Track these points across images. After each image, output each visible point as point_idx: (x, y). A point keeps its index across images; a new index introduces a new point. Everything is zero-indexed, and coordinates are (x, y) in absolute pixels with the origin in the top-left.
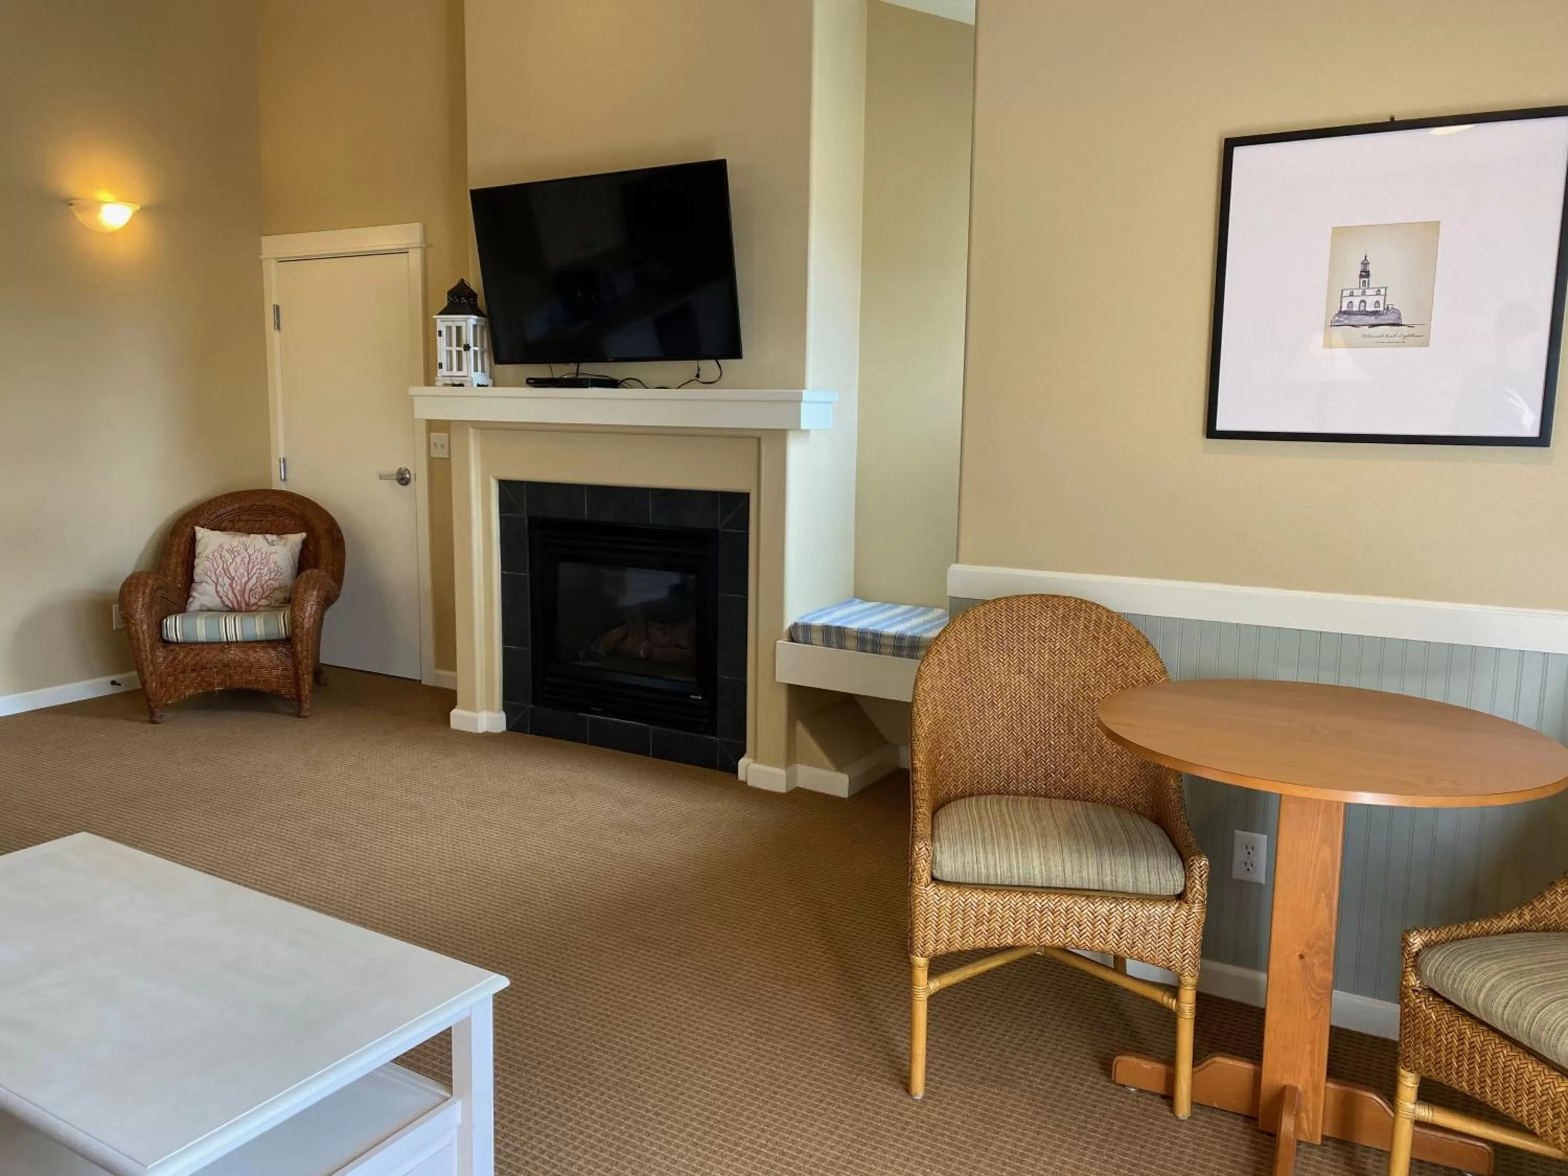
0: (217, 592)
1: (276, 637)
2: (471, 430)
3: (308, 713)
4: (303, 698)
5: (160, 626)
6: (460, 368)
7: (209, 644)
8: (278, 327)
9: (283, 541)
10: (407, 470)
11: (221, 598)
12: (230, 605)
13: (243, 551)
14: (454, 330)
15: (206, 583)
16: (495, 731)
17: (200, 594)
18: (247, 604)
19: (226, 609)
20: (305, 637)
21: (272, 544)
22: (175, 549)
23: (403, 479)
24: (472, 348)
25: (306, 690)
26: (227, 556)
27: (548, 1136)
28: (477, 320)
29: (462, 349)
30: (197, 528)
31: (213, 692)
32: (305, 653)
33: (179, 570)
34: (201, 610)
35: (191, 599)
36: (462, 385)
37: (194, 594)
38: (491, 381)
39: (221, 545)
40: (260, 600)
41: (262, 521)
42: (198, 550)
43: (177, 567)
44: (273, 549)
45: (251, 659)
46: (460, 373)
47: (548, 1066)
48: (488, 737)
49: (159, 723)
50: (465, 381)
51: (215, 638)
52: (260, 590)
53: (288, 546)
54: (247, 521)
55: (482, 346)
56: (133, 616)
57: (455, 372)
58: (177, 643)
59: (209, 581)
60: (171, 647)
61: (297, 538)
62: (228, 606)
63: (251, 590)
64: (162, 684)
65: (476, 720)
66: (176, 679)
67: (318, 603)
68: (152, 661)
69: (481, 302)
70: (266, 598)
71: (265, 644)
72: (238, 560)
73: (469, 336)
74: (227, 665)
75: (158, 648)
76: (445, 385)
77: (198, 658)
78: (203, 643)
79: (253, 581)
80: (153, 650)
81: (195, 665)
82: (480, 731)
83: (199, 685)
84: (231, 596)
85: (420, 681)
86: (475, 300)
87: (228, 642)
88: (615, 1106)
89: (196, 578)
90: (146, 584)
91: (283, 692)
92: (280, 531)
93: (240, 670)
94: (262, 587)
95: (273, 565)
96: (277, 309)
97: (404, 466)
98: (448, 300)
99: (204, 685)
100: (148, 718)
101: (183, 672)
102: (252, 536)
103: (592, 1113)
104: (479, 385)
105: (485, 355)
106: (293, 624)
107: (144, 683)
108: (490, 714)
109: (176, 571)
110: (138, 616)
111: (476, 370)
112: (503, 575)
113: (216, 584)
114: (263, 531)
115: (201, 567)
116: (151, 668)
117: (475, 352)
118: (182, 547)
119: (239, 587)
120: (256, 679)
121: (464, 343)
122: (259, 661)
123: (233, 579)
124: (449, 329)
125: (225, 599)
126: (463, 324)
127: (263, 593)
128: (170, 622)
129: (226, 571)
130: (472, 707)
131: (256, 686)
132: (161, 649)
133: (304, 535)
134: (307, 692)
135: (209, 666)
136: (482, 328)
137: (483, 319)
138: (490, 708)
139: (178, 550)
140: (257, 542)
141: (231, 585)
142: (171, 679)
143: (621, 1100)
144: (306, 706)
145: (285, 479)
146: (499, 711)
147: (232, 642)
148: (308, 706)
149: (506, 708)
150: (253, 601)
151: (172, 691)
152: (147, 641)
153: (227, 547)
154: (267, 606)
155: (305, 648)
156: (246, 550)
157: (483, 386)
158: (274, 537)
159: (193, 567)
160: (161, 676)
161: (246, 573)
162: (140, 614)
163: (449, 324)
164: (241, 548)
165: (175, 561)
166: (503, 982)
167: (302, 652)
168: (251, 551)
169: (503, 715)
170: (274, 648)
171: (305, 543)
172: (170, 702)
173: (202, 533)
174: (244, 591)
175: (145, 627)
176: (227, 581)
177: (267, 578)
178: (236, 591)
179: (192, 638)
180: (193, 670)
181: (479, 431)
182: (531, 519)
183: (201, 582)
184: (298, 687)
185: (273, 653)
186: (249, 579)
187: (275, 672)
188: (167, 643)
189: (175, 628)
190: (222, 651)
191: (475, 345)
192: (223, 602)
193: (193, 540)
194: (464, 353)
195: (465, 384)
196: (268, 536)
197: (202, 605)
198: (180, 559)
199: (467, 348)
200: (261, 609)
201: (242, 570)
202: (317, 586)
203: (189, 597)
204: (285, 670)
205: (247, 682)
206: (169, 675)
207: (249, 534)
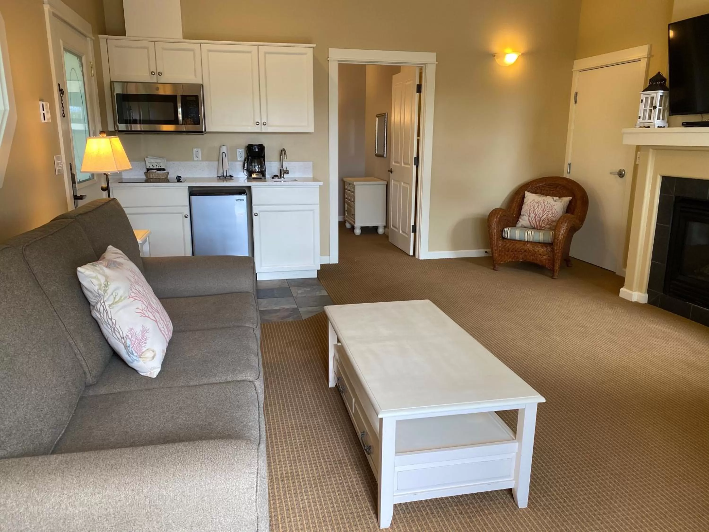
0: (529, 220)
1: (548, 242)
2: (651, 150)
3: (556, 277)
4: (555, 270)
5: (502, 231)
6: (650, 118)
7: (520, 241)
8: (576, 102)
9: (560, 201)
10: (624, 170)
11: (530, 222)
12: (533, 226)
13: (543, 203)
14: (650, 99)
15: (525, 215)
16: (641, 302)
17: (522, 220)
18: (540, 226)
19: (531, 227)
20: (559, 244)
21: (555, 201)
22: (516, 200)
23: (621, 174)
24: (658, 108)
25: (557, 267)
26: (535, 205)
27: (571, 480)
28: (663, 93)
29: (652, 108)
30: (526, 192)
31: (518, 261)
32: (558, 251)
33: (516, 209)
34: (521, 227)
35: (518, 222)
36: (649, 127)
37: (520, 220)
38: (667, 124)
39: (534, 200)
40: (546, 225)
41: (554, 190)
42: (525, 201)
43: (515, 208)
44: (556, 203)
45: (535, 250)
46: (649, 121)
47: (587, 453)
48: (636, 304)
49: (497, 270)
50: (651, 125)
51: (522, 239)
52: (547, 221)
53: (563, 203)
54: (547, 190)
55: (664, 106)
56: (491, 226)
57: (647, 120)
58: (507, 239)
59: (526, 215)
60: (505, 240)
61: (566, 200)
62: (532, 226)
63: (543, 221)
64: (499, 255)
65: (632, 295)
66: (505, 254)
67: (567, 229)
68: (496, 245)
69: (667, 84)
70: (549, 225)
71: (542, 244)
72: (540, 207)
73: (657, 102)
74: (525, 251)
75: (500, 240)
76: (641, 127)
77: (514, 246)
78: (517, 240)
79: (545, 217)
80: (497, 241)
81: (513, 249)
82: (633, 301)
83: (513, 258)
84: (534, 222)
85: (615, 273)
86: (665, 83)
87: (527, 241)
88: (610, 483)
89: (522, 213)
90: (499, 213)
91: (547, 266)
92: (560, 196)
93: (530, 254)
94: (548, 220)
95: (554, 210)
96: (576, 94)
97: (622, 168)
98: (650, 83)
99: (515, 258)
100: (493, 268)
101: (508, 251)
102: (548, 197)
103: (598, 480)
104: (658, 127)
105: (666, 111)
106: (555, 237)
107: (493, 253)
108: (640, 293)
109: (514, 210)
110: (493, 226)
111: (658, 119)
112: (657, 225)
113: (529, 216)
114: (552, 195)
115: (525, 208)
116: (496, 248)
117: (660, 110)
118: (519, 200)
119: (538, 219)
120: (537, 259)
121: (654, 105)
122: (538, 251)
123: (536, 215)
124: (647, 98)
125: (532, 223)
126: (655, 96)
127: (548, 222)
128: (506, 230)
129: (534, 211)
130: (631, 288)
131: (536, 262)
132: (501, 241)
133: (571, 198)
134: (557, 268)
135: (518, 250)
136: (666, 97)
137: (667, 92)
138: (640, 291)
139: (517, 201)
140: (549, 200)
141: (535, 217)
142: (503, 253)
143: (615, 482)
144: (556, 274)
145: (569, 172)
146: (645, 293)
147: (529, 242)
148: (557, 274)
149: (649, 292)
150: (543, 225)
151: (503, 258)
152: (495, 237)
153: (536, 201)
154: (548, 228)
155: (558, 248)
156: (544, 203)
157: (661, 127)
158: (557, 198)
159: (522, 208)
160: (500, 252)
161: (542, 213)
162: (494, 225)
163: (647, 96)
164: (541, 202)
165: (515, 205)
166: (543, 400)
167: (556, 250)
168: (546, 203)
169: (647, 295)
170: (546, 247)
171: (570, 202)
172: (502, 263)
173: (527, 194)
174: (540, 221)
175: (495, 231)
176: (534, 215)
177: (551, 216)
178: (537, 221)
179: (513, 238)
180: (512, 251)
181: (655, 151)
182: (676, 197)
183: (523, 215)
184: (553, 265)
185: (545, 249)
186: (543, 216)
187: (545, 257)
188: (504, 238)
189: (508, 232)
190: (524, 245)
191: (660, 106)
192: (531, 224)
193: (523, 197)
194: (653, 110)
195: (651, 126)
196: (554, 197)
197: (522, 225)
198: (517, 204)
199: (655, 108)
200: (546, 229)
201: (540, 212)
202: (568, 221)
203: (518, 220)
204: (549, 257)
205: (533, 259)
206: (502, 252)
207: (547, 196)
